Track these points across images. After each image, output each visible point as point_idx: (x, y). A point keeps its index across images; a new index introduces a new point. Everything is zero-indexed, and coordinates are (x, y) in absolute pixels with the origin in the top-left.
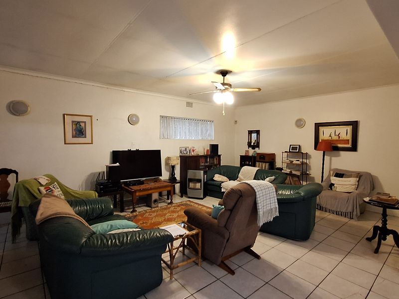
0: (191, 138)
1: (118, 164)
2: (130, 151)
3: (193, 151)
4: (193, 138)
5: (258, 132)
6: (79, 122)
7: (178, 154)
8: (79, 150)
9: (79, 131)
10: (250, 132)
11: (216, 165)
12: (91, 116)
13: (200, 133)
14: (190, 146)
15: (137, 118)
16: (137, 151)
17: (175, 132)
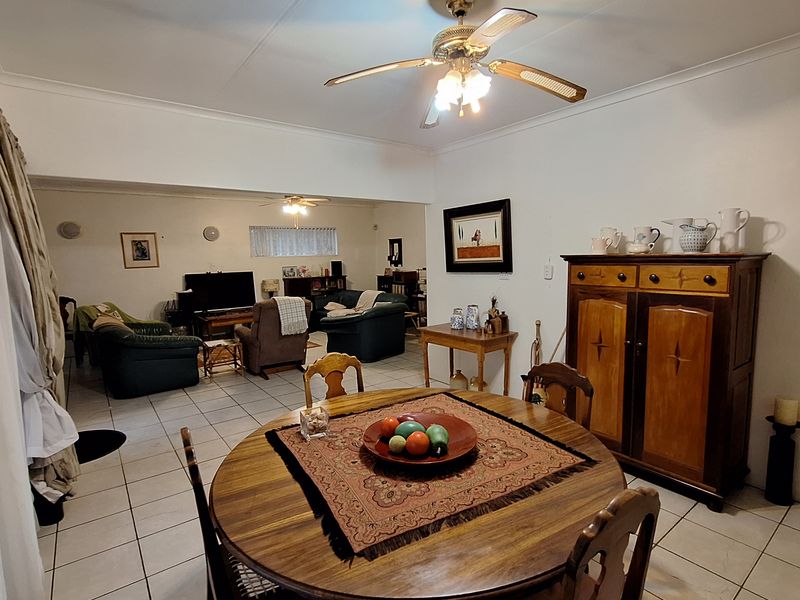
0: (300, 255)
1: (190, 290)
2: (208, 274)
3: (304, 271)
4: (304, 254)
5: (399, 241)
6: (140, 242)
7: (281, 277)
8: (142, 274)
9: (141, 252)
10: (392, 242)
11: (340, 290)
12: (154, 234)
13: (315, 247)
14: (298, 265)
15: (216, 231)
16: (220, 274)
17: (275, 247)
